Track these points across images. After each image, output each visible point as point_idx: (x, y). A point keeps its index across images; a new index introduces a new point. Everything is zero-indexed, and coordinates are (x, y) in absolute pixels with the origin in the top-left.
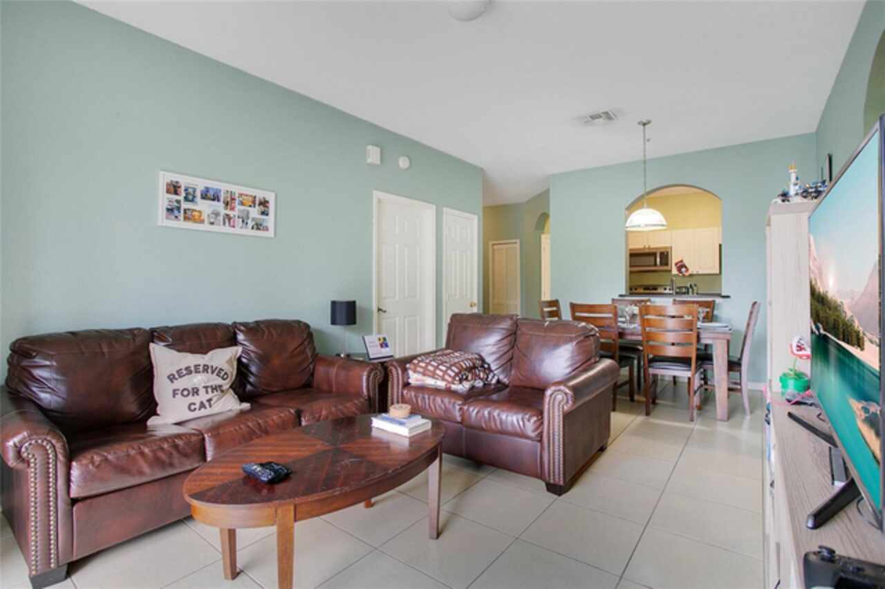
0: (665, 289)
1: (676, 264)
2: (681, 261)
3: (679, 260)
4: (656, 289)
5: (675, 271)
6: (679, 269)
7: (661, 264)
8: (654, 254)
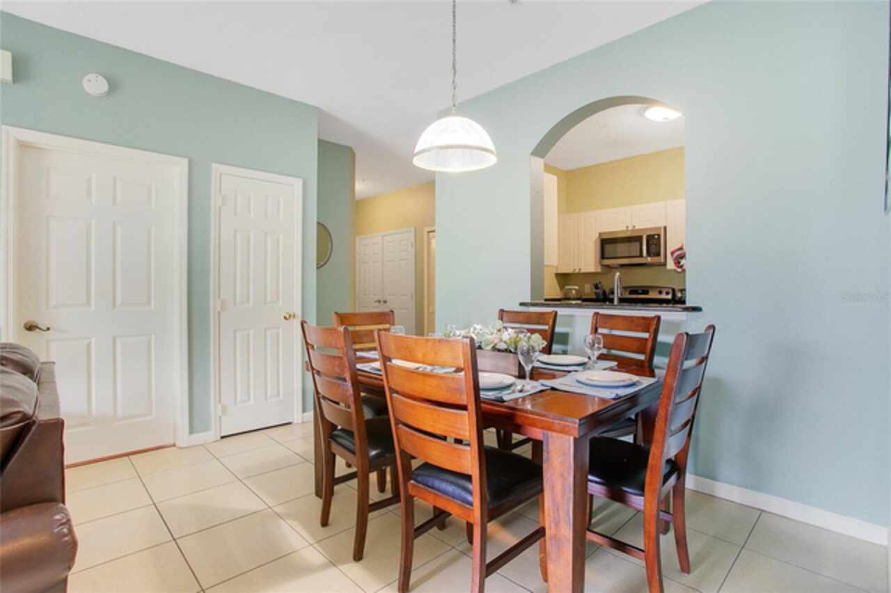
0: (660, 293)
1: (672, 253)
2: (681, 249)
3: (677, 247)
4: (646, 292)
5: (671, 265)
6: (677, 263)
7: (649, 254)
8: (639, 239)
